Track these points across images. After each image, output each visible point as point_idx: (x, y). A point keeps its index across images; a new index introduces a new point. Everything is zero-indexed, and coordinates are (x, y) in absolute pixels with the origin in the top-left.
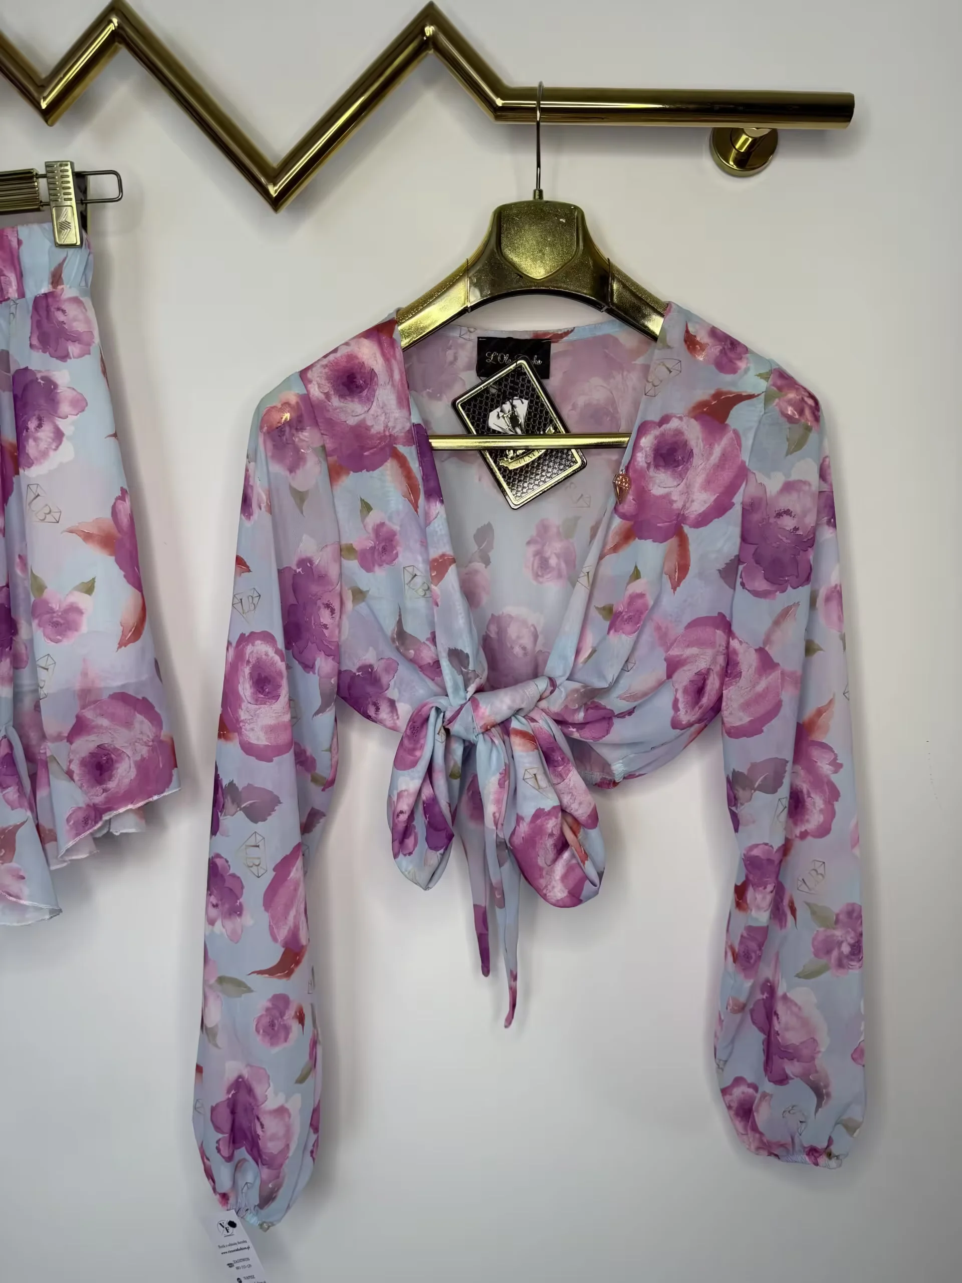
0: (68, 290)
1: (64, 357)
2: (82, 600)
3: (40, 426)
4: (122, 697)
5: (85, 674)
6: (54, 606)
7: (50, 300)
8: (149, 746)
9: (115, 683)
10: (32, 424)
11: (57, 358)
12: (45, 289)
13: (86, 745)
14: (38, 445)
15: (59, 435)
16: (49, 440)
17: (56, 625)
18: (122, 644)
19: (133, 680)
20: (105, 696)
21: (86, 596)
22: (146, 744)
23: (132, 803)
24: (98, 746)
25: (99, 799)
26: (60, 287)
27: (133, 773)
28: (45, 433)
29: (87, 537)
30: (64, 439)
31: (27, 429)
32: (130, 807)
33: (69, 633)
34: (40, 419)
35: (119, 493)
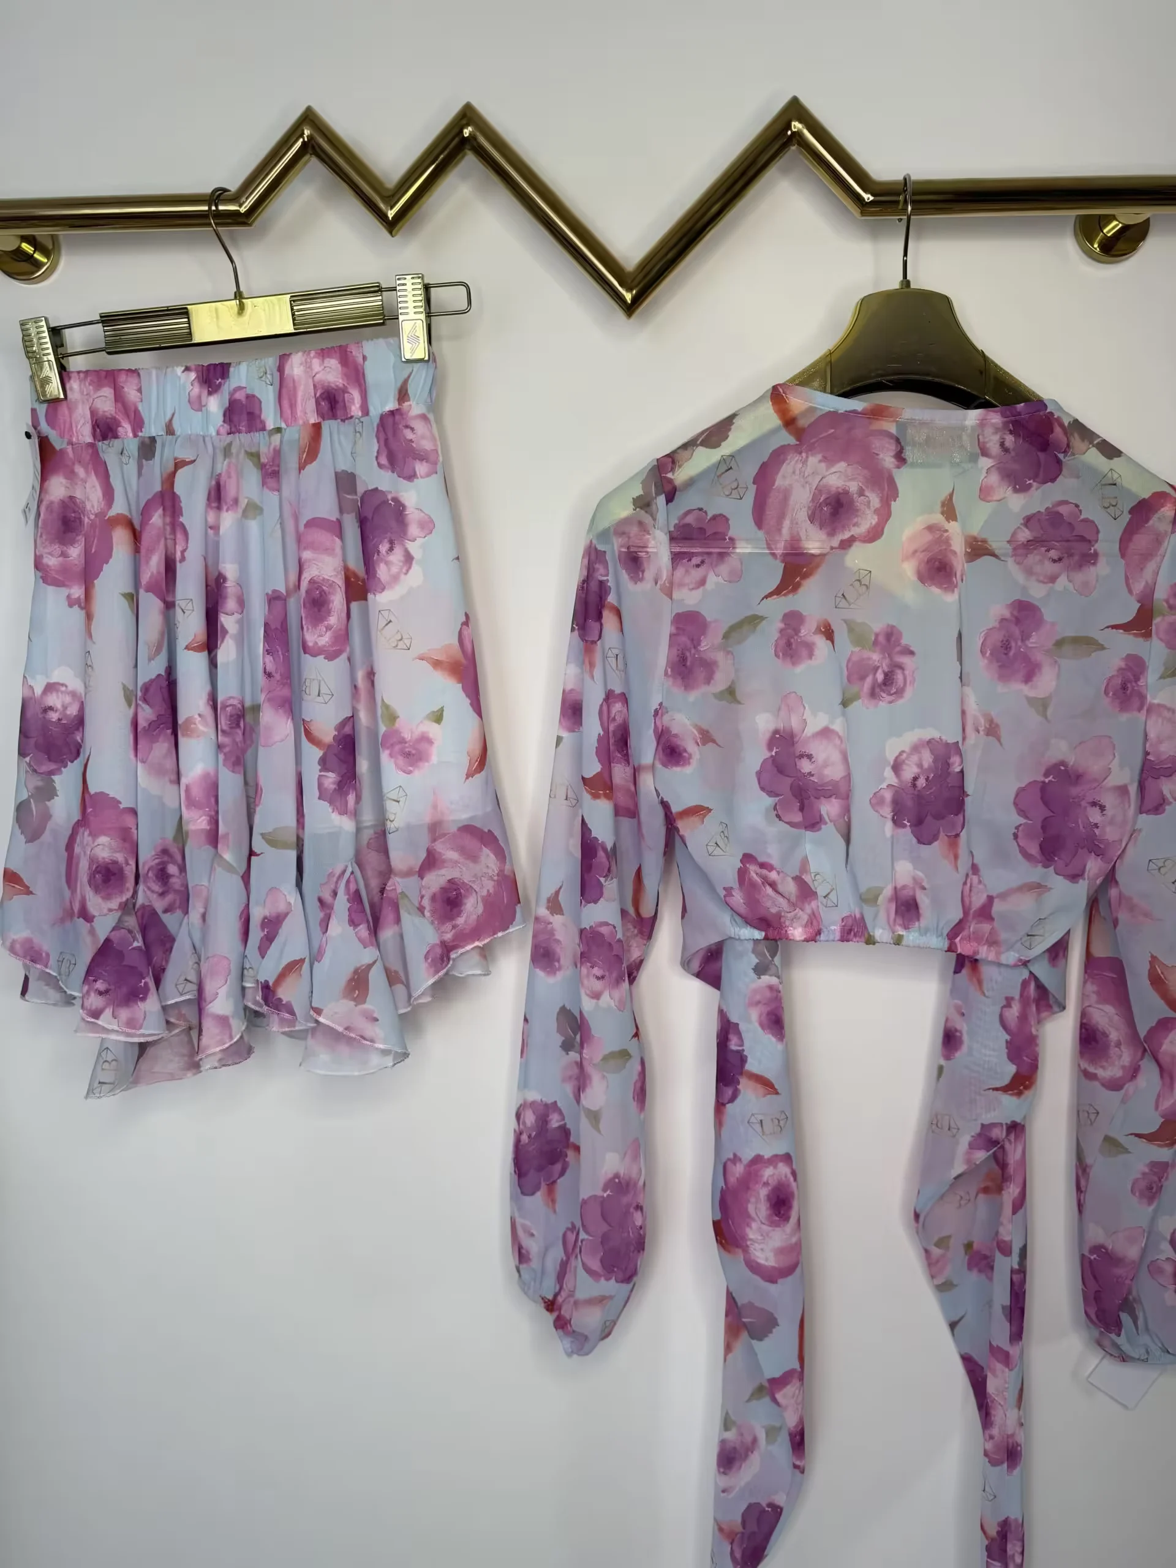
0: (415, 407)
1: (411, 477)
2: (433, 730)
3: (391, 549)
4: (468, 829)
5: (435, 807)
6: (406, 736)
7: (397, 417)
8: (494, 881)
9: (463, 816)
10: (384, 548)
11: (404, 478)
12: (391, 405)
13: (436, 880)
14: (389, 570)
15: (409, 559)
16: (401, 564)
17: (407, 755)
18: (469, 775)
19: (480, 813)
20: (453, 829)
21: (436, 725)
22: (491, 878)
23: (478, 940)
24: (449, 881)
25: (448, 936)
26: (406, 404)
27: (480, 909)
28: (396, 557)
29: (437, 664)
30: (414, 562)
31: (379, 552)
32: (477, 944)
33: (421, 764)
34: (391, 542)
35: (464, 619)
